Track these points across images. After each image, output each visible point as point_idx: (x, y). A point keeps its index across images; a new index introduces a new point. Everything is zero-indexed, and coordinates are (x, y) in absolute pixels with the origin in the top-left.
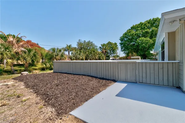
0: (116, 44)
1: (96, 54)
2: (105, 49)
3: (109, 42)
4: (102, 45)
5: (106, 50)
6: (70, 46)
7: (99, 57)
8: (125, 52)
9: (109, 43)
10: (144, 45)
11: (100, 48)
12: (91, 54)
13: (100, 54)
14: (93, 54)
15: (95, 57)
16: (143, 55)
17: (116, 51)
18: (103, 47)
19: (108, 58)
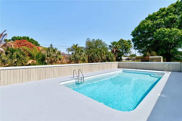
0: (129, 41)
1: (103, 54)
2: (115, 48)
3: (121, 39)
4: (112, 43)
5: (117, 49)
6: (76, 45)
7: (107, 57)
8: (140, 51)
9: (122, 41)
10: (166, 39)
11: (110, 46)
12: (97, 53)
13: (108, 54)
14: (99, 54)
15: (101, 57)
16: (167, 54)
17: (130, 49)
18: (113, 45)
19: (119, 58)
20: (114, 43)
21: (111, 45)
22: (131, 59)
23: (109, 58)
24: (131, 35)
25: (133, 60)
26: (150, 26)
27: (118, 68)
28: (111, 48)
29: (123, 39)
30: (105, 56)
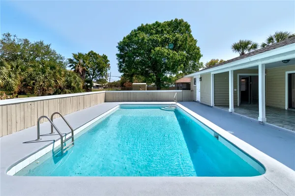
0: (105, 57)
1: (60, 74)
3: (92, 51)
4: (75, 56)
5: (85, 68)
7: (67, 81)
9: (92, 54)
11: (71, 61)
12: (44, 72)
14: (49, 73)
17: (106, 71)
18: (78, 60)
19: (89, 84)
20: (79, 56)
21: (72, 58)
22: (100, 86)
23: (72, 84)
24: (117, 47)
25: (104, 88)
26: (145, 40)
27: (105, 102)
28: (72, 65)
29: (94, 52)
30: (63, 79)
